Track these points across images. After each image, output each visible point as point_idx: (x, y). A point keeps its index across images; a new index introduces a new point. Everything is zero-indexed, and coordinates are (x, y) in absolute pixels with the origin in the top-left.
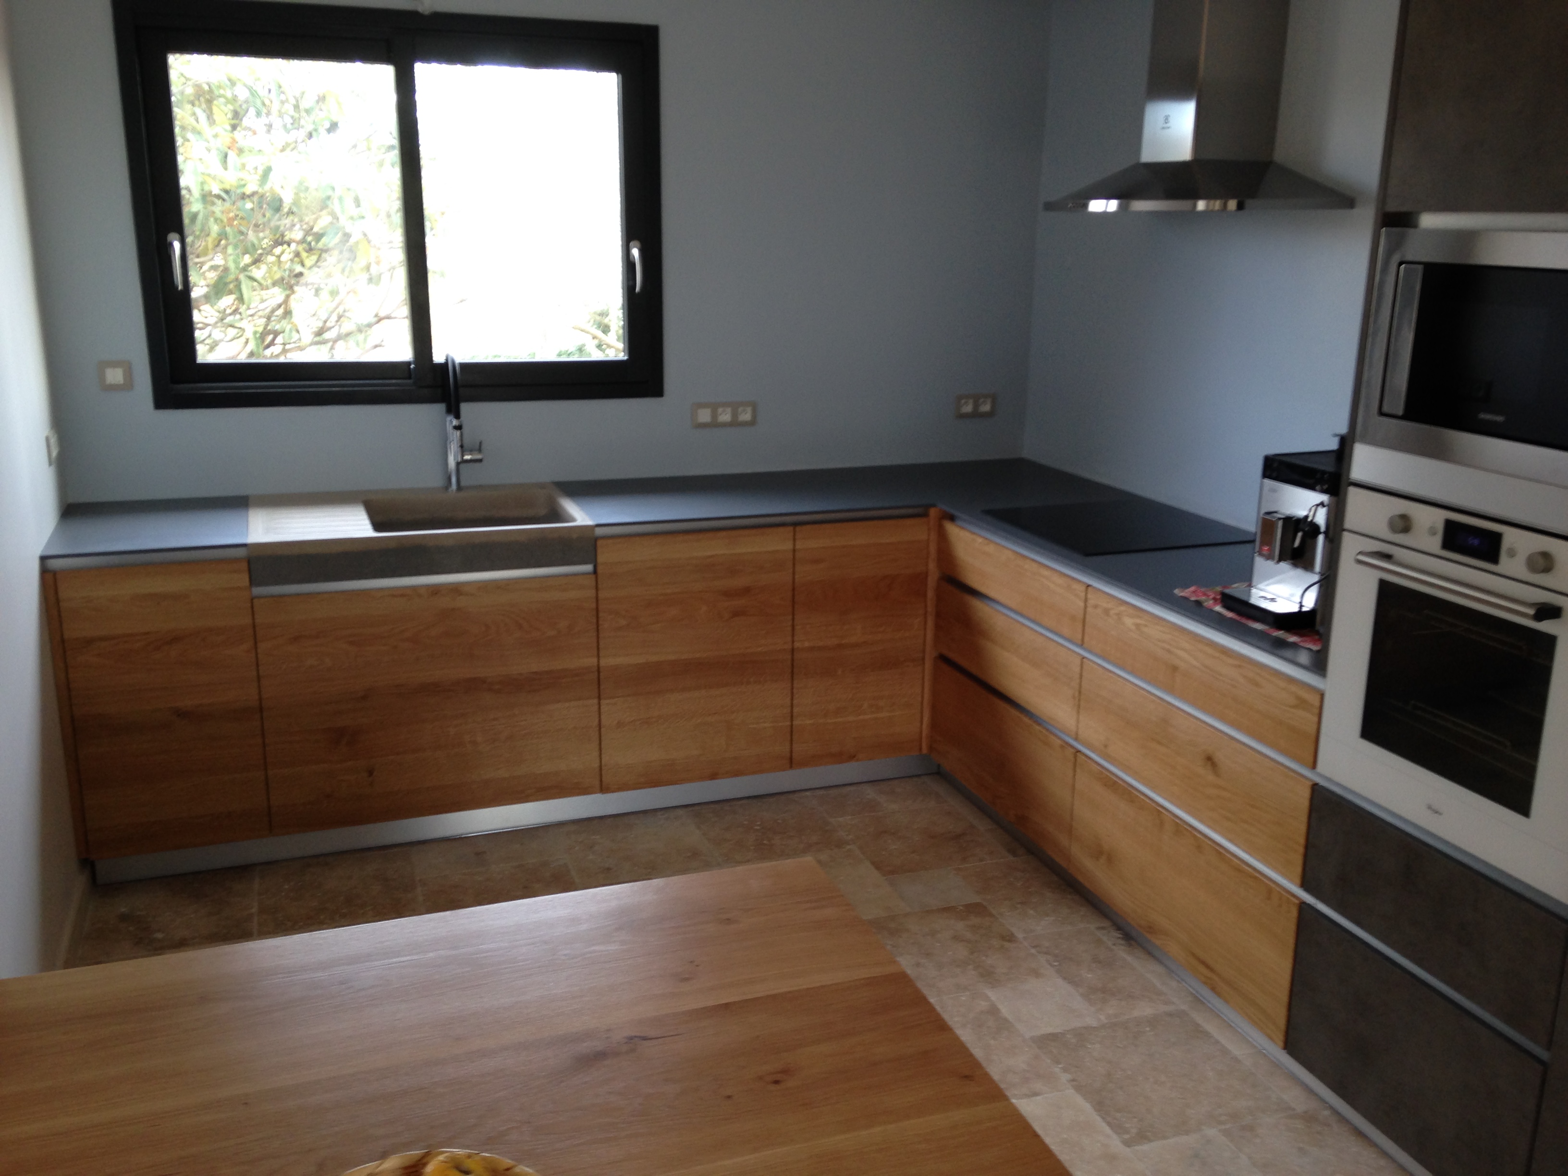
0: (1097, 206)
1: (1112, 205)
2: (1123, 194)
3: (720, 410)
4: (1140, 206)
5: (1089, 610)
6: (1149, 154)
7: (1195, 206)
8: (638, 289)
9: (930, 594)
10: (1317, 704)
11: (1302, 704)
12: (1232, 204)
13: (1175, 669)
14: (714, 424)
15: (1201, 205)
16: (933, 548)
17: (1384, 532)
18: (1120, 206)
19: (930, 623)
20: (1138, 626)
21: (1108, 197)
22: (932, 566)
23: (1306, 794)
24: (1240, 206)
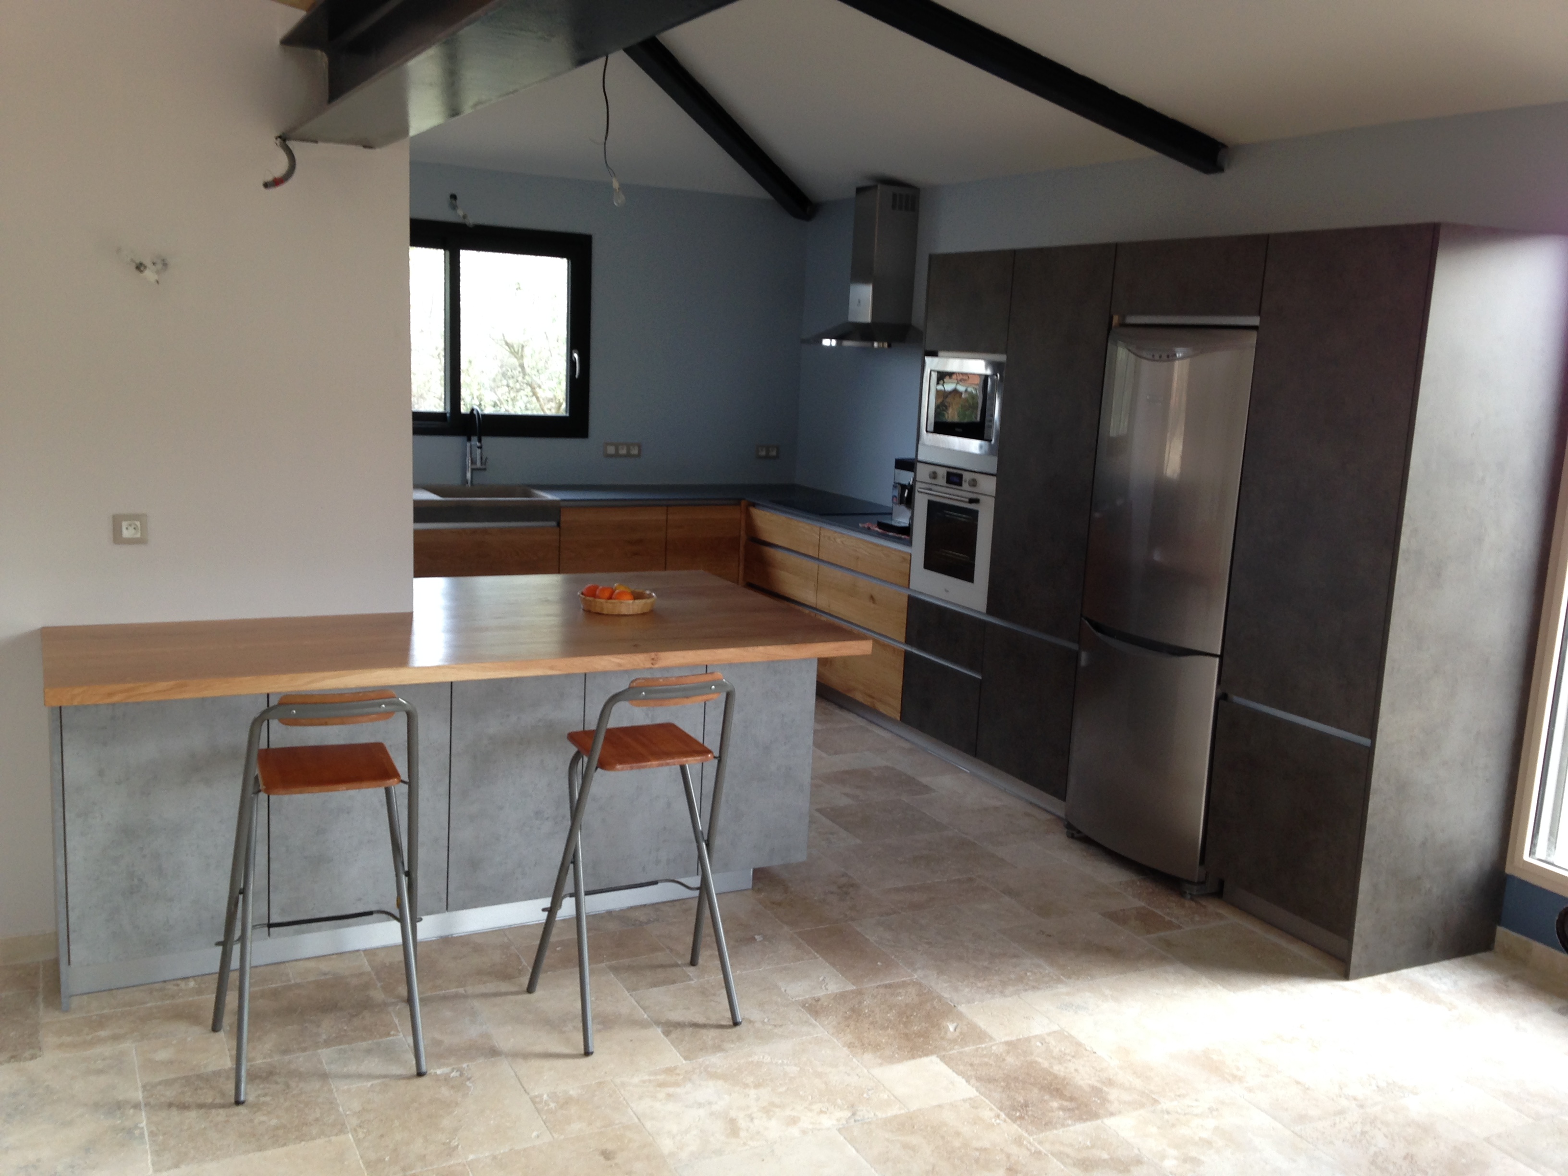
0: (826, 342)
1: (834, 342)
2: (840, 338)
3: (620, 447)
4: (847, 343)
5: (822, 538)
6: (852, 318)
7: (873, 345)
8: (577, 376)
9: (742, 549)
10: (909, 558)
11: (904, 559)
12: (886, 345)
13: (858, 558)
14: (617, 455)
15: (876, 345)
16: (743, 524)
17: (929, 480)
18: (837, 343)
19: (742, 567)
20: (842, 542)
21: (831, 338)
22: (743, 533)
23: (906, 599)
24: (889, 346)
